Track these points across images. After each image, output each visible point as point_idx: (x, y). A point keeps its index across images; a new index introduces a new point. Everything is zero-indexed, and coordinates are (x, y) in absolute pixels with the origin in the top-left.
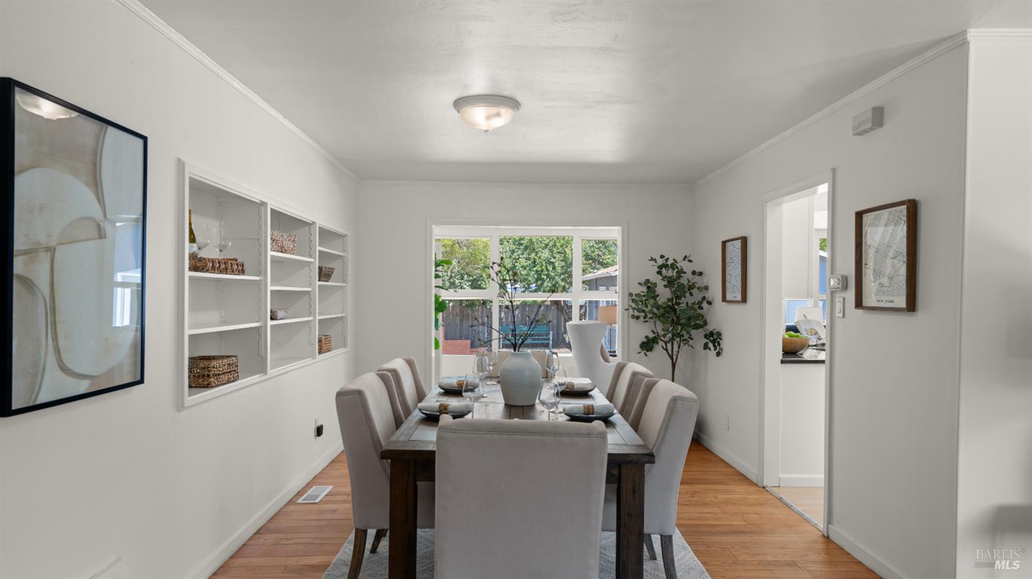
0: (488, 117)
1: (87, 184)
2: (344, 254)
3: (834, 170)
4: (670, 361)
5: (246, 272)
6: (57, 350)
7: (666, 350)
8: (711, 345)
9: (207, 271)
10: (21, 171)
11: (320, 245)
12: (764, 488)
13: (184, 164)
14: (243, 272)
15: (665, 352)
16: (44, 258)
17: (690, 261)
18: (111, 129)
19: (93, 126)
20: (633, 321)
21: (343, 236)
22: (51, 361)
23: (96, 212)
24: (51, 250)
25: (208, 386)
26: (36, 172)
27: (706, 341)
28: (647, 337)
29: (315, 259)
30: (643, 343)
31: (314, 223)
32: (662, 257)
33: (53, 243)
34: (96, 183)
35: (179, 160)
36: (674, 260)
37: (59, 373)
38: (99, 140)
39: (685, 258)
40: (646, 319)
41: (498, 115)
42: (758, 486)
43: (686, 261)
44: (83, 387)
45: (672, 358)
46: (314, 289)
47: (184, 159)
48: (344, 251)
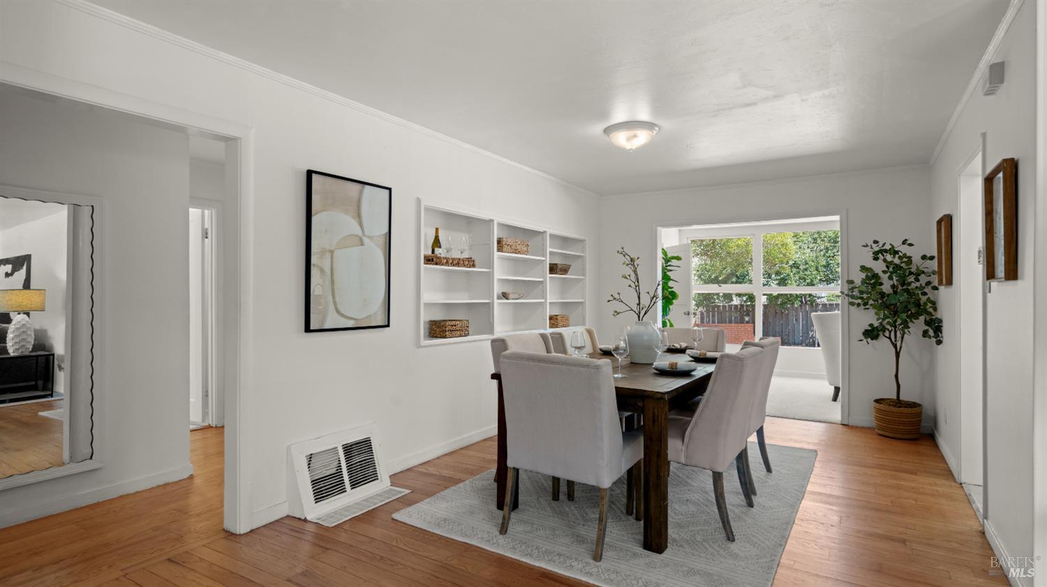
0: (629, 139)
1: (353, 218)
2: (582, 255)
3: (984, 135)
4: (894, 349)
5: (477, 266)
6: (335, 303)
7: (890, 338)
8: (931, 333)
9: (442, 265)
10: (316, 214)
11: (551, 247)
12: (961, 484)
13: (420, 200)
14: (474, 266)
15: (888, 340)
16: (328, 256)
17: (911, 245)
18: (367, 186)
19: (358, 186)
20: (853, 308)
21: (583, 241)
22: (332, 308)
23: (359, 232)
24: (332, 252)
25: (445, 337)
26: (324, 213)
27: (926, 328)
28: (871, 325)
29: (546, 258)
30: (866, 330)
31: (545, 232)
32: (876, 242)
33: (332, 249)
34: (359, 216)
35: (418, 198)
36: (891, 244)
37: (335, 314)
38: (361, 193)
39: (904, 242)
40: (867, 307)
41: (635, 136)
42: (956, 482)
43: (906, 246)
44: (350, 324)
45: (895, 346)
46: (546, 280)
47: (420, 197)
48: (583, 253)
